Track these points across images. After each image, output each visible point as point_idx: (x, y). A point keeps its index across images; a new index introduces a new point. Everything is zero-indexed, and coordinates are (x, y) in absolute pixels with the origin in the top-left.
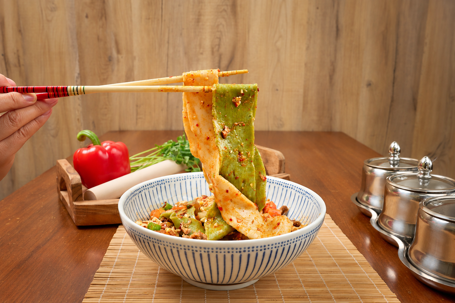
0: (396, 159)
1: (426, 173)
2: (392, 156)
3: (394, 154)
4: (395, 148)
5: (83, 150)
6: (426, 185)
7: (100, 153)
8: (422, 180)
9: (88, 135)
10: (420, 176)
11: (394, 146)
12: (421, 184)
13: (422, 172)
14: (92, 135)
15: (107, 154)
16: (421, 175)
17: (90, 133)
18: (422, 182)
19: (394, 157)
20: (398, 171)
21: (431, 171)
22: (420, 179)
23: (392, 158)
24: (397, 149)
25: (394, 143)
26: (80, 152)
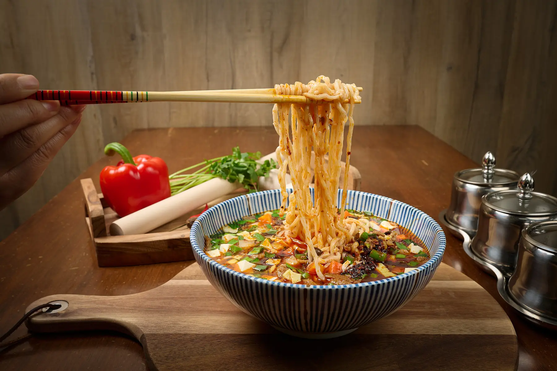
0: (490, 172)
1: (527, 192)
2: (485, 169)
3: (488, 166)
4: (489, 159)
5: (110, 170)
6: (526, 205)
7: (131, 173)
8: (522, 201)
9: (117, 149)
10: (520, 196)
11: (489, 156)
12: (520, 204)
13: (522, 191)
14: (122, 150)
15: (139, 175)
16: (521, 194)
17: (120, 147)
18: (521, 202)
19: (488, 169)
20: (493, 187)
21: (533, 189)
22: (520, 200)
23: (486, 171)
24: (492, 160)
25: (489, 153)
26: (107, 170)
